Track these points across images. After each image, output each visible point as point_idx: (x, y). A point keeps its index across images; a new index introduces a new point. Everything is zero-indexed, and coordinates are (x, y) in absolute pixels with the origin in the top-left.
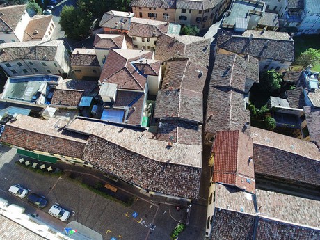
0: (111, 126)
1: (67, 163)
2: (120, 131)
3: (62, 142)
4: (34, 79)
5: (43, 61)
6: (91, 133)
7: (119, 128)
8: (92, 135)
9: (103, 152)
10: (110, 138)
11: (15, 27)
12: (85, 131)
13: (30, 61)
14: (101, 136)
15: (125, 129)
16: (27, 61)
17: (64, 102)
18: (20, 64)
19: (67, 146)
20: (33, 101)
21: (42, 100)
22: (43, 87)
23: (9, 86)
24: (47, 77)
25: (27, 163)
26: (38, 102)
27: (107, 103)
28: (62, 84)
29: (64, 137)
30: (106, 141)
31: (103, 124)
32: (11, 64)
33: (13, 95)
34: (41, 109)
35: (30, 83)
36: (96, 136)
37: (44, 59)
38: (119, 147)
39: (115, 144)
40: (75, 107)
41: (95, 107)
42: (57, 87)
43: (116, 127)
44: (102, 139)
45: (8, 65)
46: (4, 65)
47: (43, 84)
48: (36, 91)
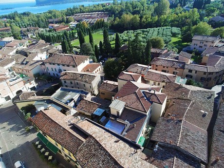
0: (110, 134)
1: (65, 158)
2: (116, 142)
3: (67, 134)
4: (74, 91)
5: (84, 83)
6: (91, 134)
7: (116, 139)
8: (91, 136)
9: (94, 155)
10: (104, 144)
11: (79, 64)
12: (87, 131)
13: (78, 82)
14: (98, 140)
15: (121, 141)
16: (76, 81)
17: (84, 109)
18: (71, 83)
19: (68, 139)
20: (67, 103)
21: (72, 104)
22: (76, 97)
23: (59, 91)
24: (82, 92)
25: (39, 146)
26: (69, 105)
27: (113, 116)
28: (89, 97)
29: (71, 131)
30: (101, 145)
31: (104, 131)
32: (67, 81)
33: (58, 97)
34: (68, 109)
35: (71, 93)
36: (94, 138)
37: (86, 82)
38: (110, 155)
39: (107, 152)
40: (90, 114)
41: (104, 118)
42: (84, 98)
43: (113, 137)
44: (98, 142)
45: (65, 82)
46: (63, 81)
47: (77, 95)
48: (71, 98)
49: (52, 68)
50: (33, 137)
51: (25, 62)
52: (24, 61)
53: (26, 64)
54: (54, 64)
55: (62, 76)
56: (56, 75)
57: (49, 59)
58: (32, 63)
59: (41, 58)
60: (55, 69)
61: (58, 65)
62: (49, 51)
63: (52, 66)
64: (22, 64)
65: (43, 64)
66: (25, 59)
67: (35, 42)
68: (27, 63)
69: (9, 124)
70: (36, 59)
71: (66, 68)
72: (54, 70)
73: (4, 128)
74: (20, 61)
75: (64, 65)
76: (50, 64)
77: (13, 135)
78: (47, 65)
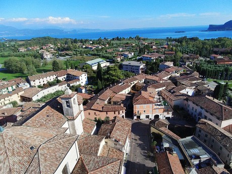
4: (204, 148)
11: (226, 119)
13: (215, 140)
16: (212, 138)
18: (206, 136)
20: (191, 157)
21: (196, 162)
22: (205, 157)
24: (214, 156)
26: (192, 161)
32: (202, 132)
34: (189, 165)
35: (201, 148)
37: (225, 146)
42: (214, 167)
45: (200, 131)
46: (198, 129)
47: (206, 156)
48: (198, 154)
49: (193, 108)
50: (150, 164)
51: (172, 91)
52: (172, 89)
53: (172, 93)
54: (197, 105)
55: (200, 124)
56: (194, 116)
57: (194, 98)
58: (177, 94)
59: (187, 93)
60: (196, 110)
61: (202, 108)
62: (199, 88)
63: (194, 106)
64: (170, 91)
65: (187, 100)
66: (174, 88)
67: (189, 72)
68: (174, 92)
69: (140, 139)
70: (183, 92)
71: (208, 115)
72: (194, 110)
73: (136, 140)
74: (169, 88)
75: (207, 111)
76: (194, 103)
77: (139, 150)
78: (190, 103)
